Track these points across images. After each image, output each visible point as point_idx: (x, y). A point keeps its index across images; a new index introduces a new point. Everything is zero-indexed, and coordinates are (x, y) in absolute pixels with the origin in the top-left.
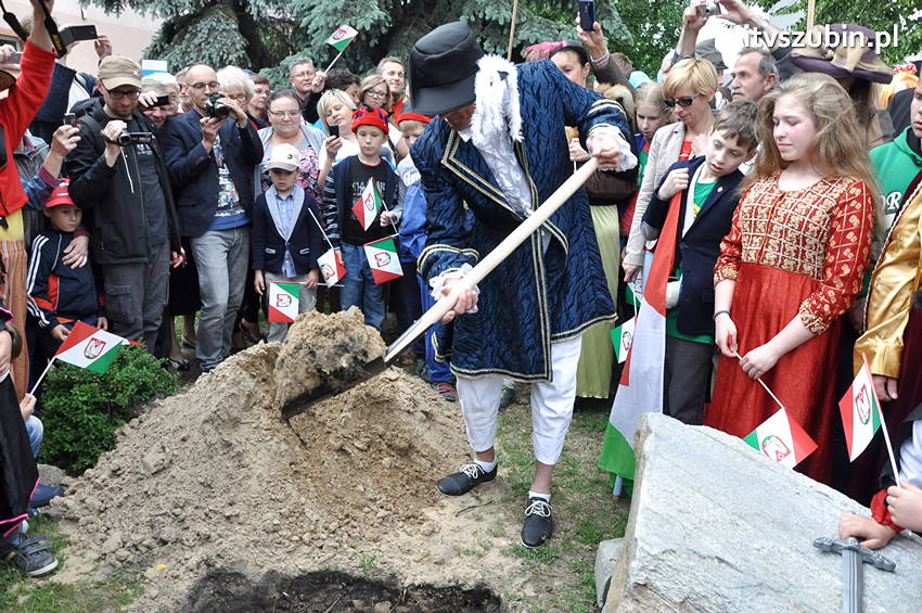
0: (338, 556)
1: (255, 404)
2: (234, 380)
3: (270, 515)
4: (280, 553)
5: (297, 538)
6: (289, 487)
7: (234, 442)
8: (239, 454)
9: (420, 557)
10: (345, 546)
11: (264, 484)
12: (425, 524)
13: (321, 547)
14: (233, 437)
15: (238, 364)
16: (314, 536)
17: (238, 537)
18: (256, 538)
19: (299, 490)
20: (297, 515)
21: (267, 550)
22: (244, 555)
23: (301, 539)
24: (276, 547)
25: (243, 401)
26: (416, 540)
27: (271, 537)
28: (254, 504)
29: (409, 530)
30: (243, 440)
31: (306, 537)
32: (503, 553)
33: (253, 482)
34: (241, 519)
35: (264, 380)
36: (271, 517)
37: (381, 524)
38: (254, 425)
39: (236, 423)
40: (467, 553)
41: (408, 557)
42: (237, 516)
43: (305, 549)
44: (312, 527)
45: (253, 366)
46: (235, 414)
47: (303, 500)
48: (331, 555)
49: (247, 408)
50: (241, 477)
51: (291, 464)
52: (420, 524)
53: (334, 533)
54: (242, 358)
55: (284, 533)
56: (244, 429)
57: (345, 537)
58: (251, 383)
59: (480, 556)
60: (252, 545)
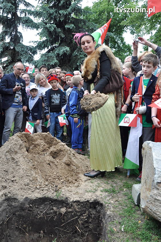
0: (48, 193)
1: (22, 148)
2: (16, 140)
3: (26, 180)
4: (30, 192)
5: (35, 187)
6: (33, 172)
7: (16, 158)
8: (17, 162)
9: (75, 193)
10: (51, 190)
11: (25, 171)
12: (76, 184)
13: (43, 190)
14: (15, 157)
15: (17, 136)
16: (41, 186)
17: (16, 187)
18: (22, 187)
19: (36, 173)
20: (35, 180)
21: (25, 191)
22: (17, 192)
23: (36, 187)
24: (28, 190)
25: (18, 146)
26: (73, 188)
27: (27, 187)
28: (21, 177)
29: (71, 185)
30: (18, 158)
31: (38, 187)
32: (102, 191)
33: (21, 170)
34: (17, 181)
35: (25, 142)
36: (27, 181)
37: (62, 184)
38: (22, 154)
39: (16, 153)
40: (90, 191)
41: (71, 193)
42: (16, 180)
43: (38, 191)
44: (40, 184)
45: (22, 137)
46: (16, 150)
47: (37, 176)
48: (46, 192)
49: (20, 149)
50: (17, 169)
51: (33, 166)
52: (74, 184)
53: (47, 186)
54: (19, 134)
55: (31, 186)
56: (19, 155)
57: (51, 187)
58: (21, 142)
59: (94, 192)
60: (20, 189)
